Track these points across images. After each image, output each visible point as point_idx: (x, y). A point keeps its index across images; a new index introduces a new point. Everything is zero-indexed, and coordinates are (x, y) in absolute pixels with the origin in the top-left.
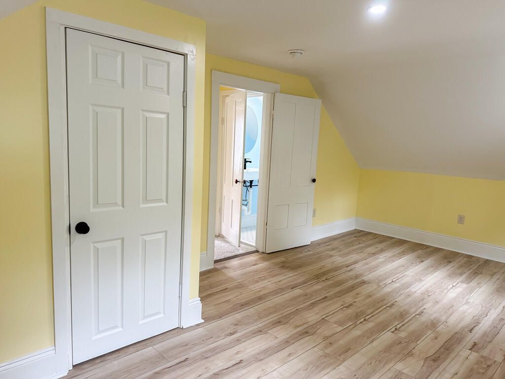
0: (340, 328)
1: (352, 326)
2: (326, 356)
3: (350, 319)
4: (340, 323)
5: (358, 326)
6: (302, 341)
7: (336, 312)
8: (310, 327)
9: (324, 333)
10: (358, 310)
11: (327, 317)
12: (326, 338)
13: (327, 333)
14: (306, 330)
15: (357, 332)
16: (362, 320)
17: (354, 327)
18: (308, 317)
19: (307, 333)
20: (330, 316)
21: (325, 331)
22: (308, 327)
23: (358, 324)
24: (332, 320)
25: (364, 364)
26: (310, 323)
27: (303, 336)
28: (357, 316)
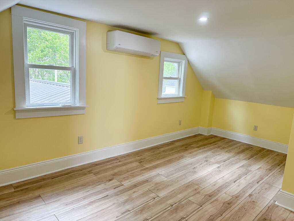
0: (190, 199)
1: (182, 200)
2: (197, 185)
3: (183, 206)
4: (190, 203)
5: (178, 201)
6: (211, 191)
7: (192, 213)
8: (208, 200)
9: (200, 196)
10: (174, 215)
11: (199, 208)
12: (199, 193)
13: (198, 196)
14: (210, 198)
15: (180, 196)
16: (174, 206)
17: (181, 200)
18: (211, 208)
19: (210, 196)
20: (196, 208)
21: (199, 198)
22: (209, 200)
23: (178, 202)
24: (195, 205)
25: (181, 180)
26: (209, 202)
27: (212, 194)
28: (176, 210)
